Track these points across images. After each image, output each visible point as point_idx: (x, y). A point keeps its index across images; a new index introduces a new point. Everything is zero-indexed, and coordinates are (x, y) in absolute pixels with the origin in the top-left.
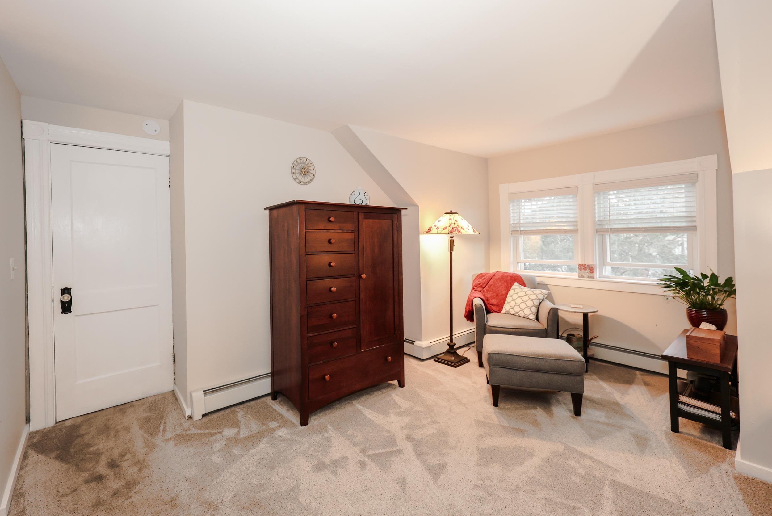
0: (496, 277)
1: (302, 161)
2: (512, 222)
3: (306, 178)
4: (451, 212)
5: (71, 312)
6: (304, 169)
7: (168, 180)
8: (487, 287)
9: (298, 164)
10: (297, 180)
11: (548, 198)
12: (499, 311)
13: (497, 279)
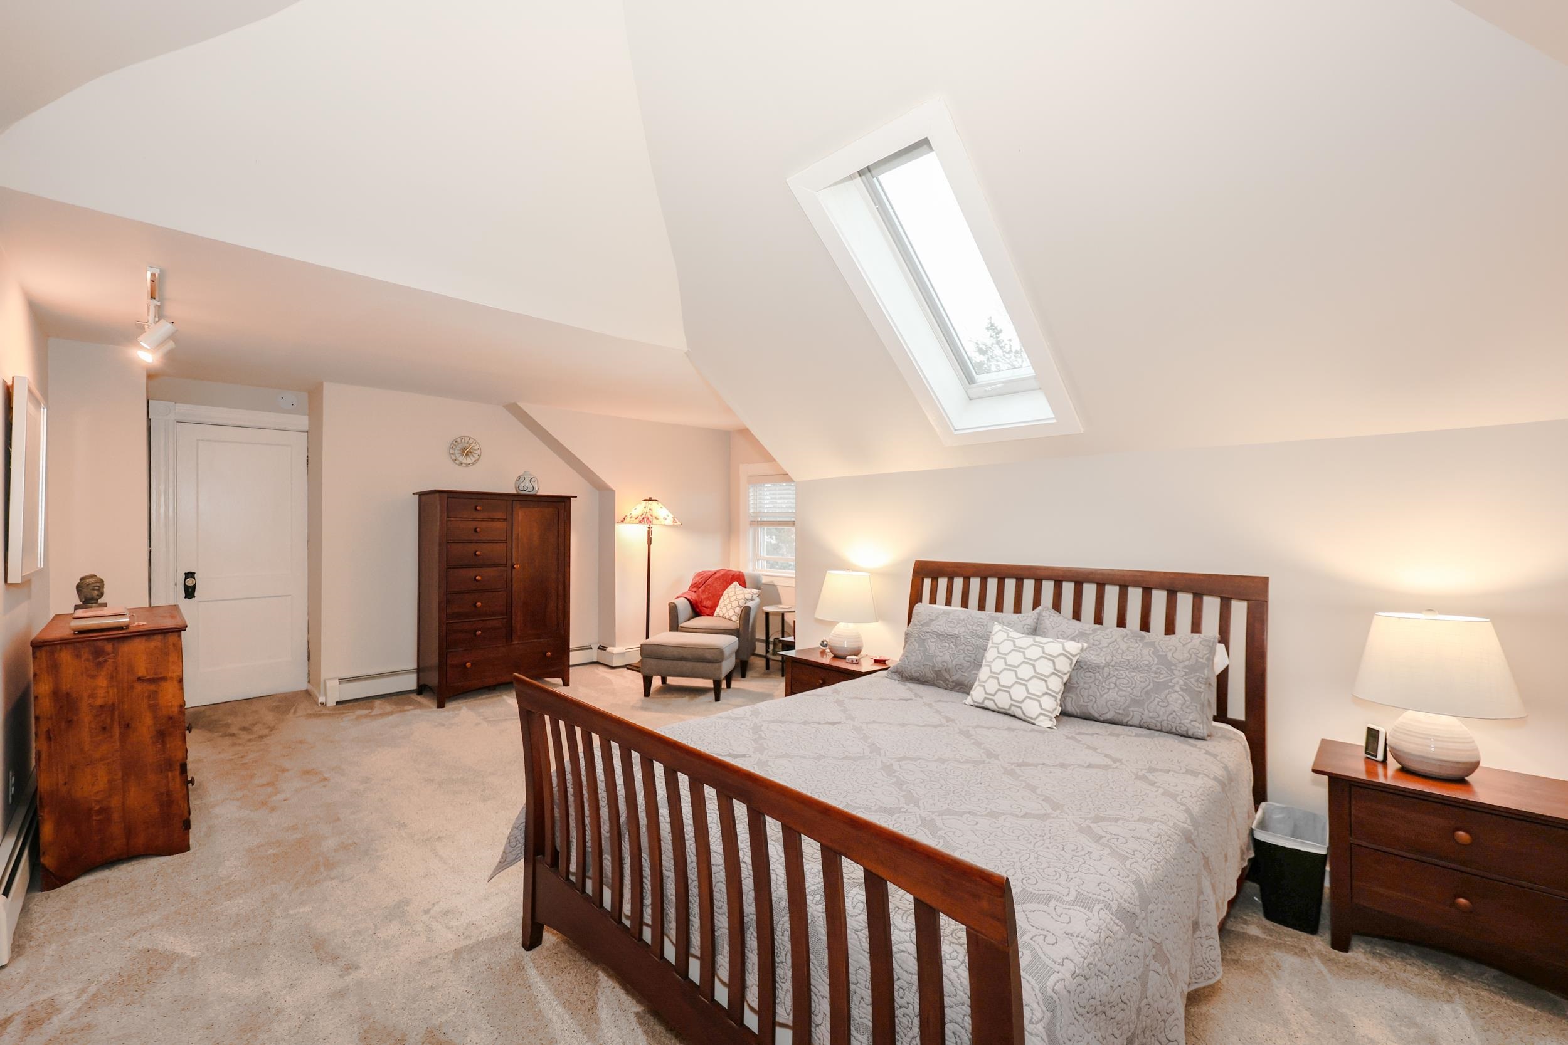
0: (717, 575)
1: (463, 441)
2: (751, 511)
3: (468, 459)
4: (650, 500)
5: (194, 597)
6: (465, 449)
7: (306, 458)
8: (702, 588)
9: (458, 444)
10: (457, 462)
11: (769, 485)
12: (712, 614)
13: (716, 578)
